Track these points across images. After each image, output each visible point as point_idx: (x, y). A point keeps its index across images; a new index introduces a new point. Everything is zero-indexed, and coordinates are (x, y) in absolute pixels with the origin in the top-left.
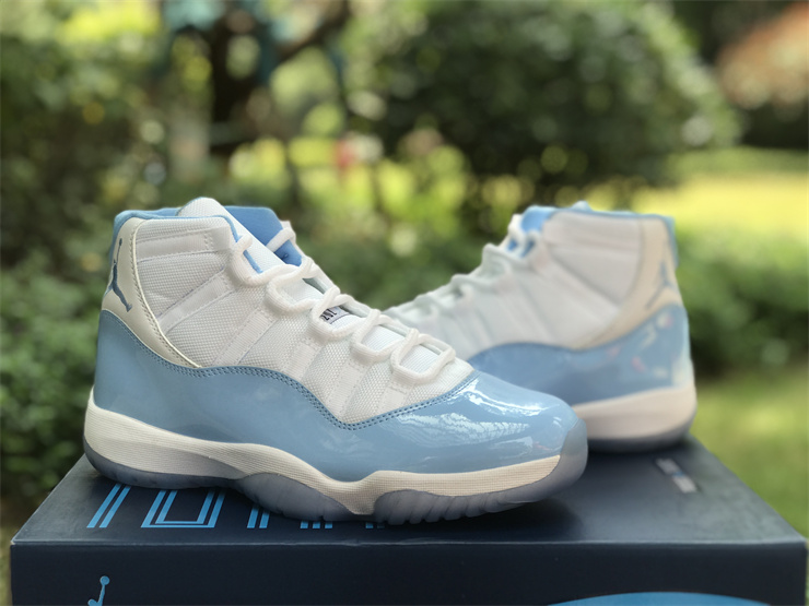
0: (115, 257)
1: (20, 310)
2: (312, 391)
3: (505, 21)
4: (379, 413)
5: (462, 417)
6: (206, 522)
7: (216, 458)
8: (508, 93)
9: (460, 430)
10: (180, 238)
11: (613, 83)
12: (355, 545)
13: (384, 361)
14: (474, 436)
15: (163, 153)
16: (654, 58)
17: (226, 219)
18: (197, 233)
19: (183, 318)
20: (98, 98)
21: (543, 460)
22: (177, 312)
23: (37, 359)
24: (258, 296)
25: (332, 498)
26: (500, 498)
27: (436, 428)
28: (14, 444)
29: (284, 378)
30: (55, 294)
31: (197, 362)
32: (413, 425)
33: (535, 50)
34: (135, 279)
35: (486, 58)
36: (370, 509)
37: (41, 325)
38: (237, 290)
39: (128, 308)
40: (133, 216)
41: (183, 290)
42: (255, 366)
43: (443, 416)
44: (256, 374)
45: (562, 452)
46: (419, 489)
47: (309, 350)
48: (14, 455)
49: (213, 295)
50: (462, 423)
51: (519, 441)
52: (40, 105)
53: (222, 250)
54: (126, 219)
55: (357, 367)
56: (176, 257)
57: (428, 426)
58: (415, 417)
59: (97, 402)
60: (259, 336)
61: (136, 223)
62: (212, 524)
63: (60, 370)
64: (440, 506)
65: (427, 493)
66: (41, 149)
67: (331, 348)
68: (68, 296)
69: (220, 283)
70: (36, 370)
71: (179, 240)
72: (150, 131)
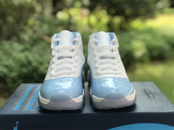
37: (15, 54)
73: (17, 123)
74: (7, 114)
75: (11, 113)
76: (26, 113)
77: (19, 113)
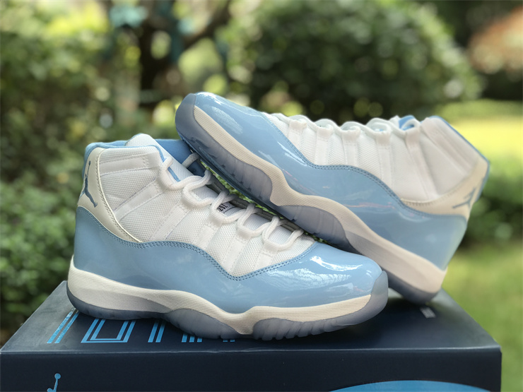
0: (86, 172)
1: (17, 209)
2: (212, 256)
3: (330, 19)
4: (255, 269)
5: (308, 271)
6: (122, 339)
7: (152, 300)
8: (331, 66)
9: (307, 280)
10: (128, 160)
11: (399, 59)
12: (216, 352)
13: (258, 237)
14: (315, 283)
15: (110, 108)
16: (425, 41)
17: (157, 147)
18: (138, 157)
19: (130, 211)
20: (67, 73)
21: (360, 298)
22: (126, 207)
23: (27, 240)
24: (177, 196)
25: (226, 324)
26: (333, 323)
27: (291, 279)
28: (12, 295)
29: (195, 249)
30: (39, 198)
31: (139, 238)
32: (278, 277)
33: (348, 37)
34: (99, 187)
35: (317, 43)
36: (250, 331)
37: (29, 218)
38: (164, 193)
39: (95, 205)
40: (98, 146)
41: (130, 193)
42: (176, 241)
43: (296, 271)
44: (176, 246)
45: (372, 292)
46: (281, 317)
47: (210, 230)
48: (12, 302)
49: (149, 196)
50: (308, 275)
51: (344, 286)
52: (31, 77)
53: (154, 167)
54: (93, 148)
55: (241, 240)
56: (125, 173)
57: (287, 277)
58: (278, 272)
59: (76, 266)
60: (179, 222)
61: (99, 151)
62: (126, 340)
63: (42, 247)
64: (295, 329)
65: (286, 320)
66: (30, 106)
67: (224, 228)
68: (48, 200)
69: (153, 188)
70: (27, 247)
71: (126, 161)
72: (102, 93)
75: (41, 351)
77: (62, 351)
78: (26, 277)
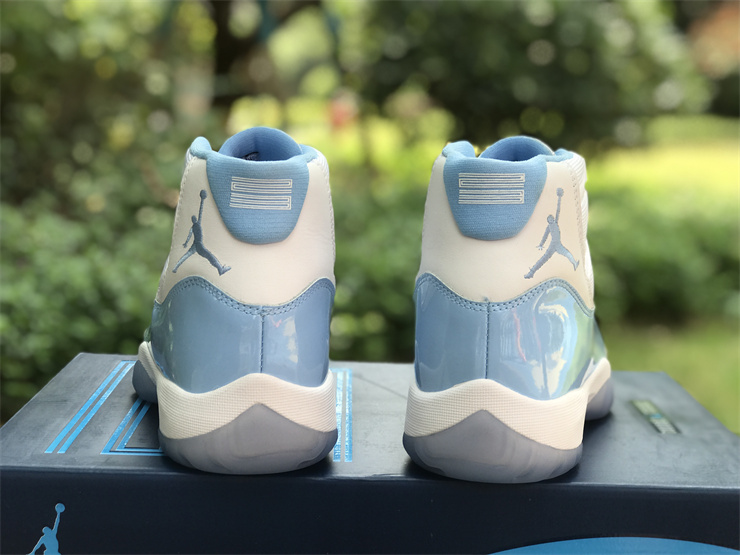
11: (590, 48)
20: (107, 51)
23: (38, 290)
28: (13, 370)
30: (59, 231)
37: (42, 259)
48: (13, 380)
63: (59, 302)
70: (37, 301)
72: (156, 81)
73: (60, 508)
74: (15, 465)
75: (33, 465)
76: (102, 467)
77: (68, 466)
78: (35, 344)
